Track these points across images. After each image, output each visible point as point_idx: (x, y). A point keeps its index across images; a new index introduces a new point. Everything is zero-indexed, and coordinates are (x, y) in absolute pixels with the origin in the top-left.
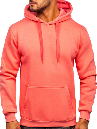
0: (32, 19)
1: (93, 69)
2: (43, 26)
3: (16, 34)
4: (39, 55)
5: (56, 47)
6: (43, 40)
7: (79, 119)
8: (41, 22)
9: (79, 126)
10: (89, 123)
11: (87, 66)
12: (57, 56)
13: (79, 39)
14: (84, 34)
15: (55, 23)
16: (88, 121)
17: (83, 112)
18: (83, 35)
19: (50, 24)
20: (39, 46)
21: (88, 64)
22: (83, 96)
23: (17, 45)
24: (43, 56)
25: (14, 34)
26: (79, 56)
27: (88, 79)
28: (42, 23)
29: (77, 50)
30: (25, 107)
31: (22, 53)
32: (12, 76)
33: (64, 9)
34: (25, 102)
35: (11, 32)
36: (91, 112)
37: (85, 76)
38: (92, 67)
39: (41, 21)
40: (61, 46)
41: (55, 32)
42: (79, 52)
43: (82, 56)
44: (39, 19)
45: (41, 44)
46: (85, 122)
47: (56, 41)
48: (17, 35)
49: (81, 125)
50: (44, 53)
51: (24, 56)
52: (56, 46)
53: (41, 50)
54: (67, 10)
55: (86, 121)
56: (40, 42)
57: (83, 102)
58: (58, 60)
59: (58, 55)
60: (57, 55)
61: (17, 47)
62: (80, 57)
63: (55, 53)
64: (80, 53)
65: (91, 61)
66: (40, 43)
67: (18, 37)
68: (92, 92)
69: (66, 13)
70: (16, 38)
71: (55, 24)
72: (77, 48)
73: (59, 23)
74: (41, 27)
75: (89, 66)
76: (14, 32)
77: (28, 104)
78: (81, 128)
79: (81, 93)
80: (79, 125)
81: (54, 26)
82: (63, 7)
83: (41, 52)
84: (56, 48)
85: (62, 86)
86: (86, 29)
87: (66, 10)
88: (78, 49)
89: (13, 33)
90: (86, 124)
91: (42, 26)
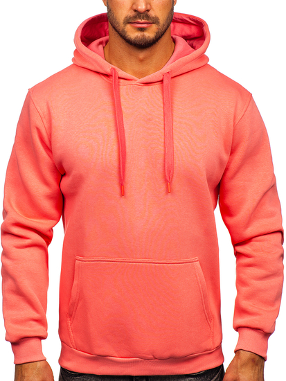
0: (93, 68)
1: (272, 215)
2: (124, 88)
3: (46, 113)
4: (115, 172)
5: (162, 148)
6: (126, 127)
7: (235, 352)
8: (120, 78)
9: (237, 372)
10: (266, 363)
11: (255, 203)
12: (167, 174)
13: (232, 124)
14: (244, 109)
15: (161, 79)
16: (264, 359)
17: (247, 332)
18: (243, 113)
19: (145, 82)
20: (114, 147)
21: (257, 198)
22: (244, 289)
23: (51, 144)
24: (124, 175)
25: (40, 112)
26: (229, 174)
27: (258, 243)
28: (122, 81)
29: (226, 157)
30: (70, 316)
31: (64, 166)
32: (36, 238)
33: (187, 38)
34: (71, 301)
35: (32, 107)
36: (270, 334)
37: (249, 232)
38: (268, 208)
39: (121, 73)
40: (179, 144)
41: (162, 105)
42: (229, 162)
43: (239, 176)
44: (114, 69)
45: (118, 141)
46: (253, 360)
47: (163, 131)
48: (50, 113)
49: (243, 370)
50: (128, 165)
51: (69, 175)
52: (163, 144)
53: (119, 159)
54: (195, 43)
55: (257, 358)
56: (117, 134)
57: (245, 304)
58: (167, 188)
59: (169, 172)
60: (165, 173)
61: (49, 149)
62: (232, 178)
63: (160, 166)
64: (233, 167)
65: (265, 190)
66: (118, 137)
67: (53, 121)
68: (273, 282)
69: (193, 51)
70: (45, 123)
71: (162, 81)
72: (226, 149)
73: (172, 78)
74: (119, 92)
75: (259, 204)
76: (40, 106)
77: (79, 305)
78: (241, 378)
79: (240, 282)
80: (235, 371)
81: (157, 87)
82: (184, 34)
83: (120, 162)
84: (163, 152)
85: (182, 260)
86: (250, 95)
87: (191, 42)
88: (227, 153)
89: (38, 108)
90: (257, 365)
91: (121, 87)
